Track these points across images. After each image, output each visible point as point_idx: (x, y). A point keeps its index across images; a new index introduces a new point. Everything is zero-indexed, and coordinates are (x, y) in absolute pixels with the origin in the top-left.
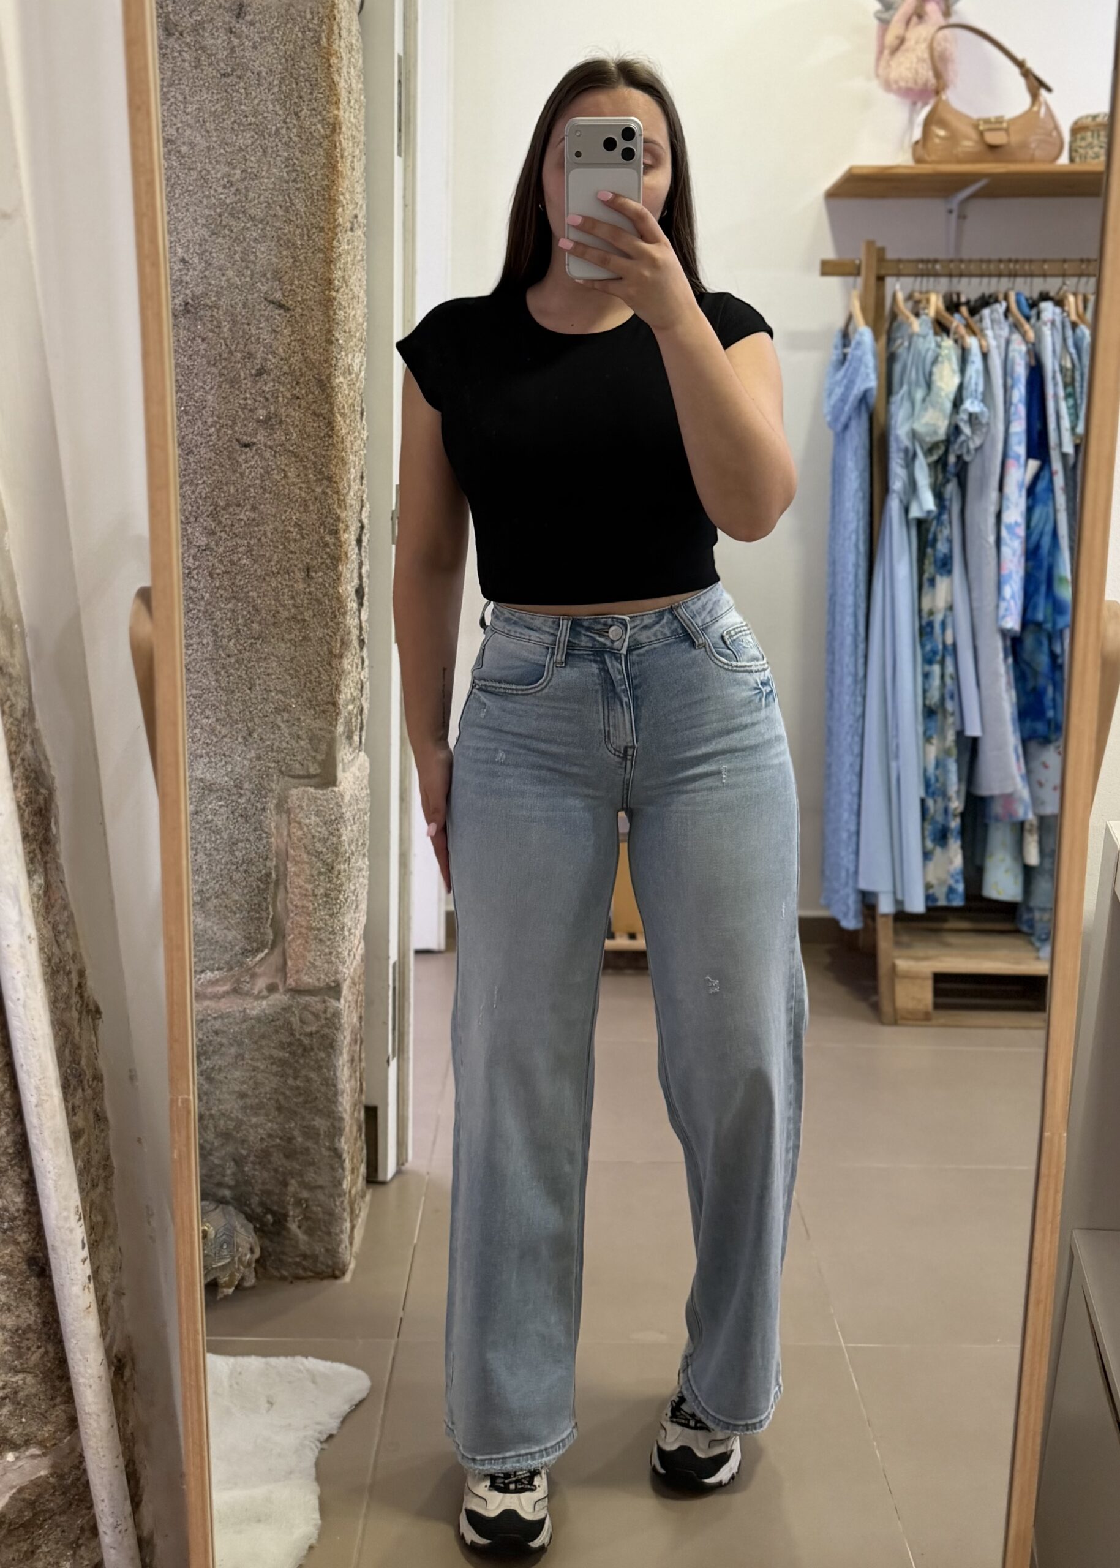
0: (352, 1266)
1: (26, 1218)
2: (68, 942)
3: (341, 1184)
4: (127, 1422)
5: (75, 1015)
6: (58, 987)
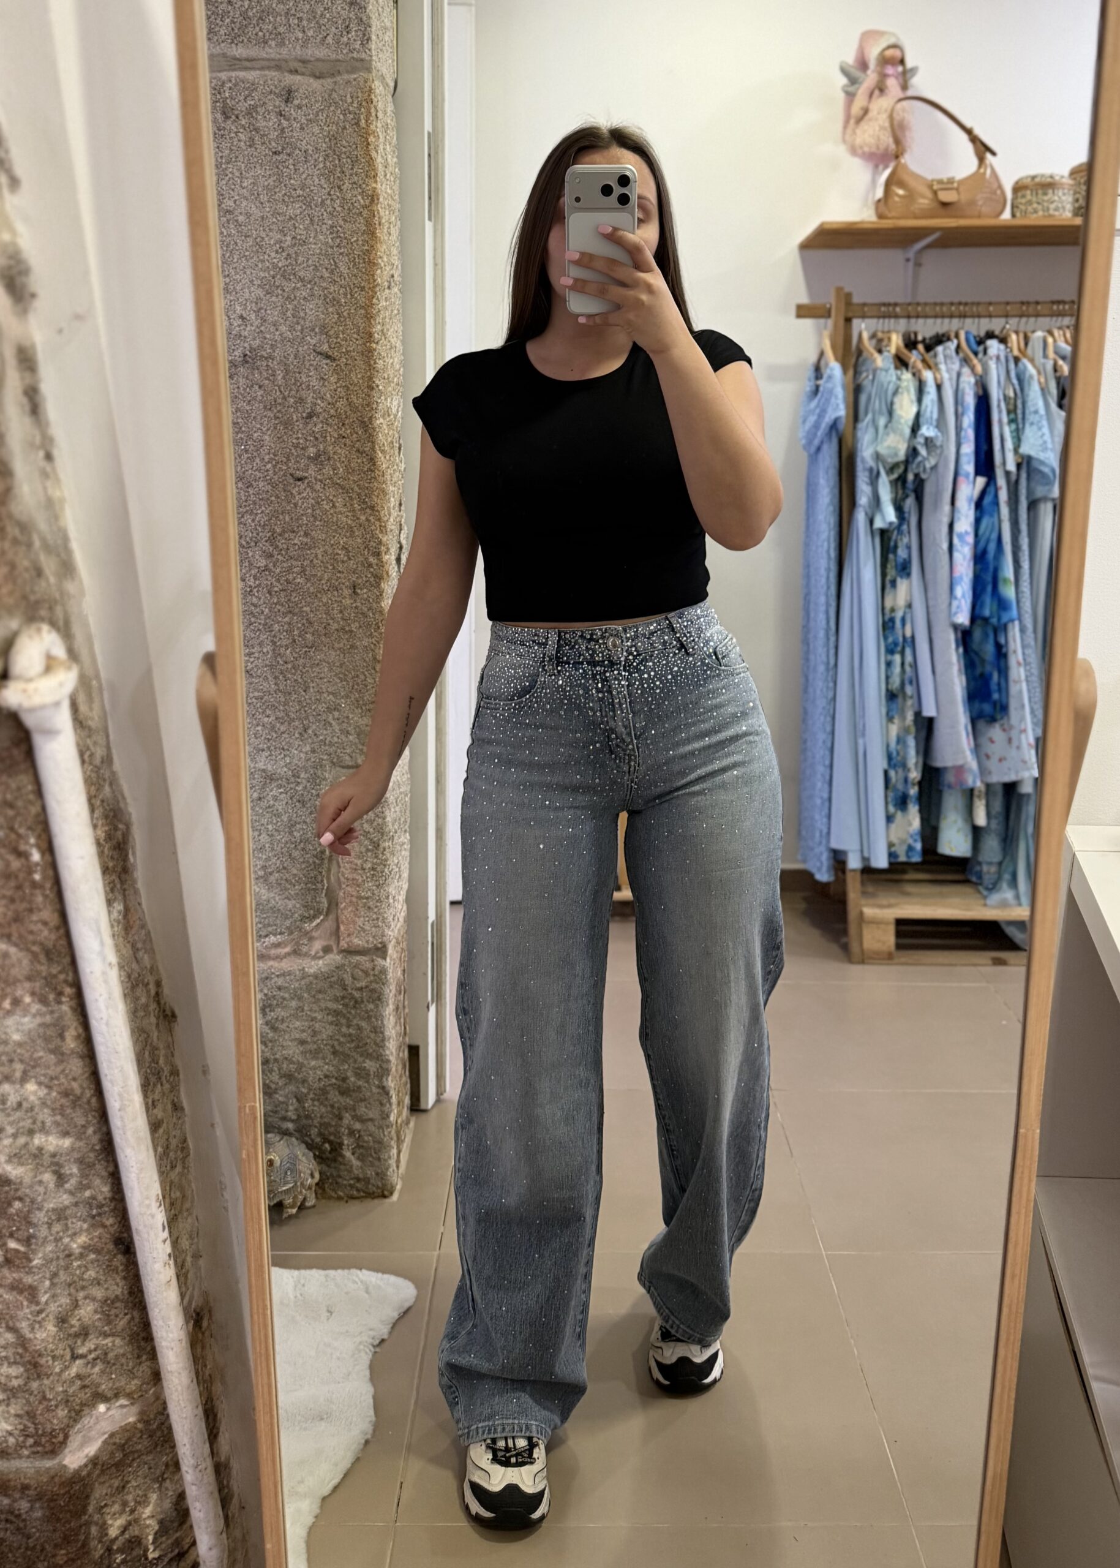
0: (398, 1187)
1: (113, 1204)
2: (146, 957)
3: (388, 1116)
4: (205, 1366)
5: (153, 1020)
6: (137, 999)
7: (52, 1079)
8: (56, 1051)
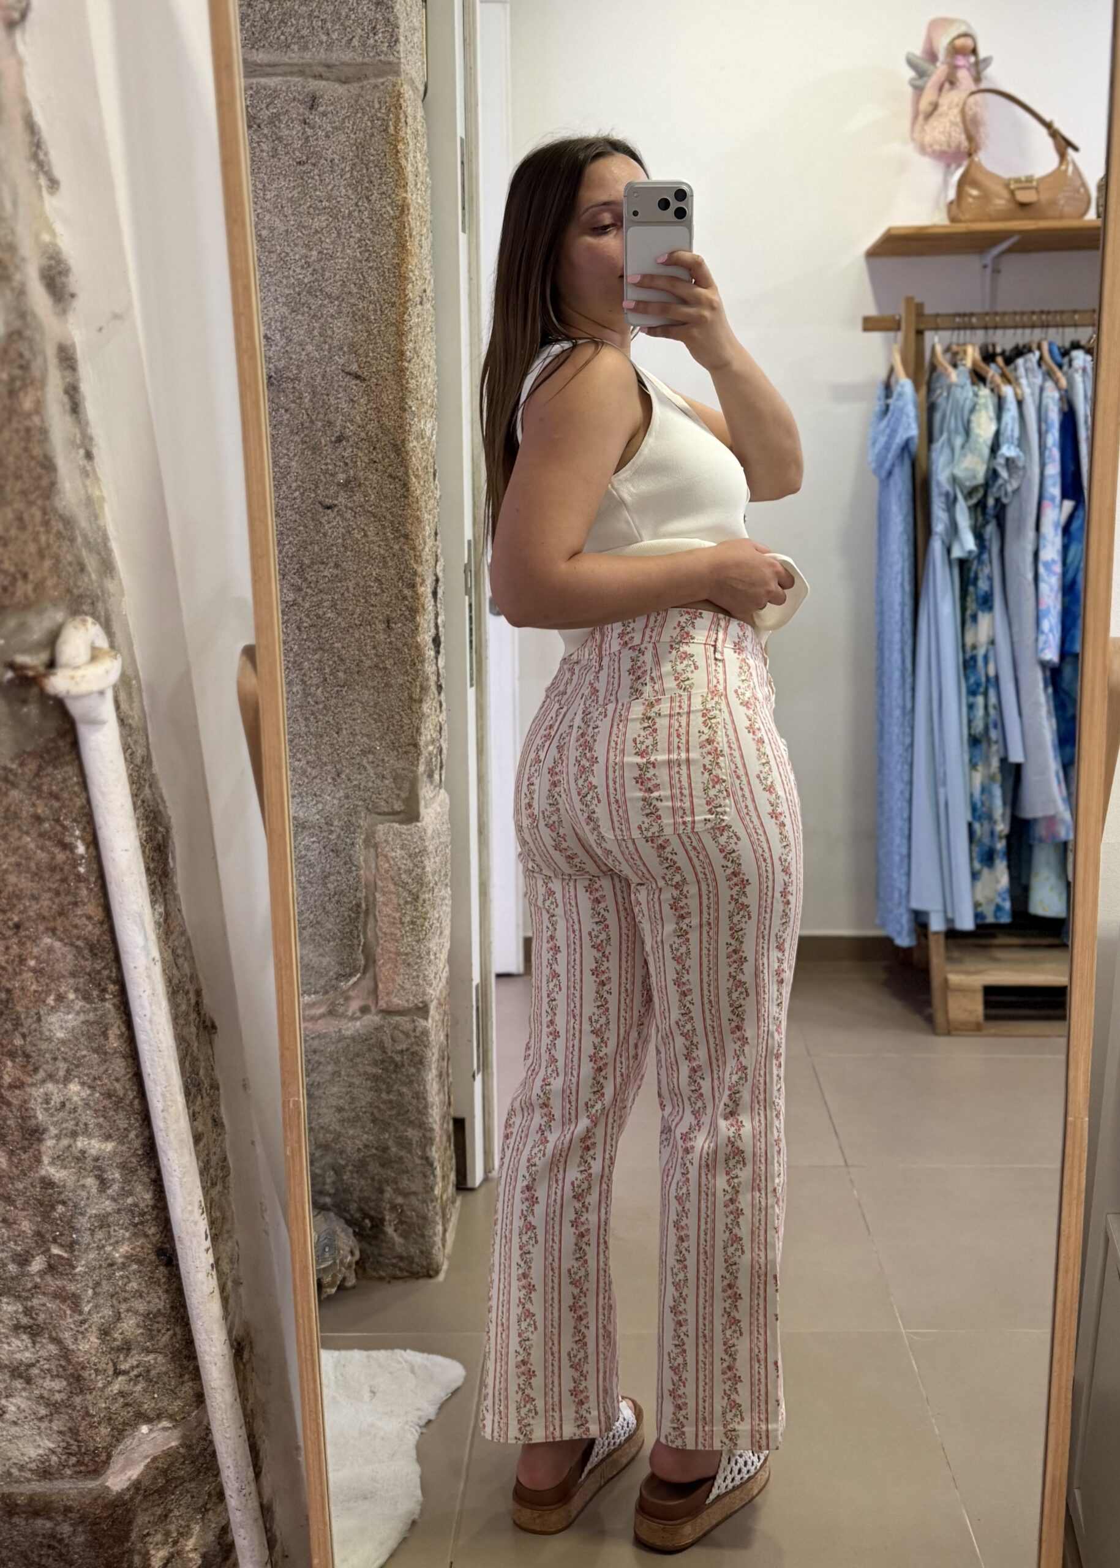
0: (445, 1266)
1: (155, 1212)
2: (186, 964)
3: (432, 1190)
5: (193, 1030)
6: (178, 1005)
7: (95, 1079)
8: (99, 1050)
